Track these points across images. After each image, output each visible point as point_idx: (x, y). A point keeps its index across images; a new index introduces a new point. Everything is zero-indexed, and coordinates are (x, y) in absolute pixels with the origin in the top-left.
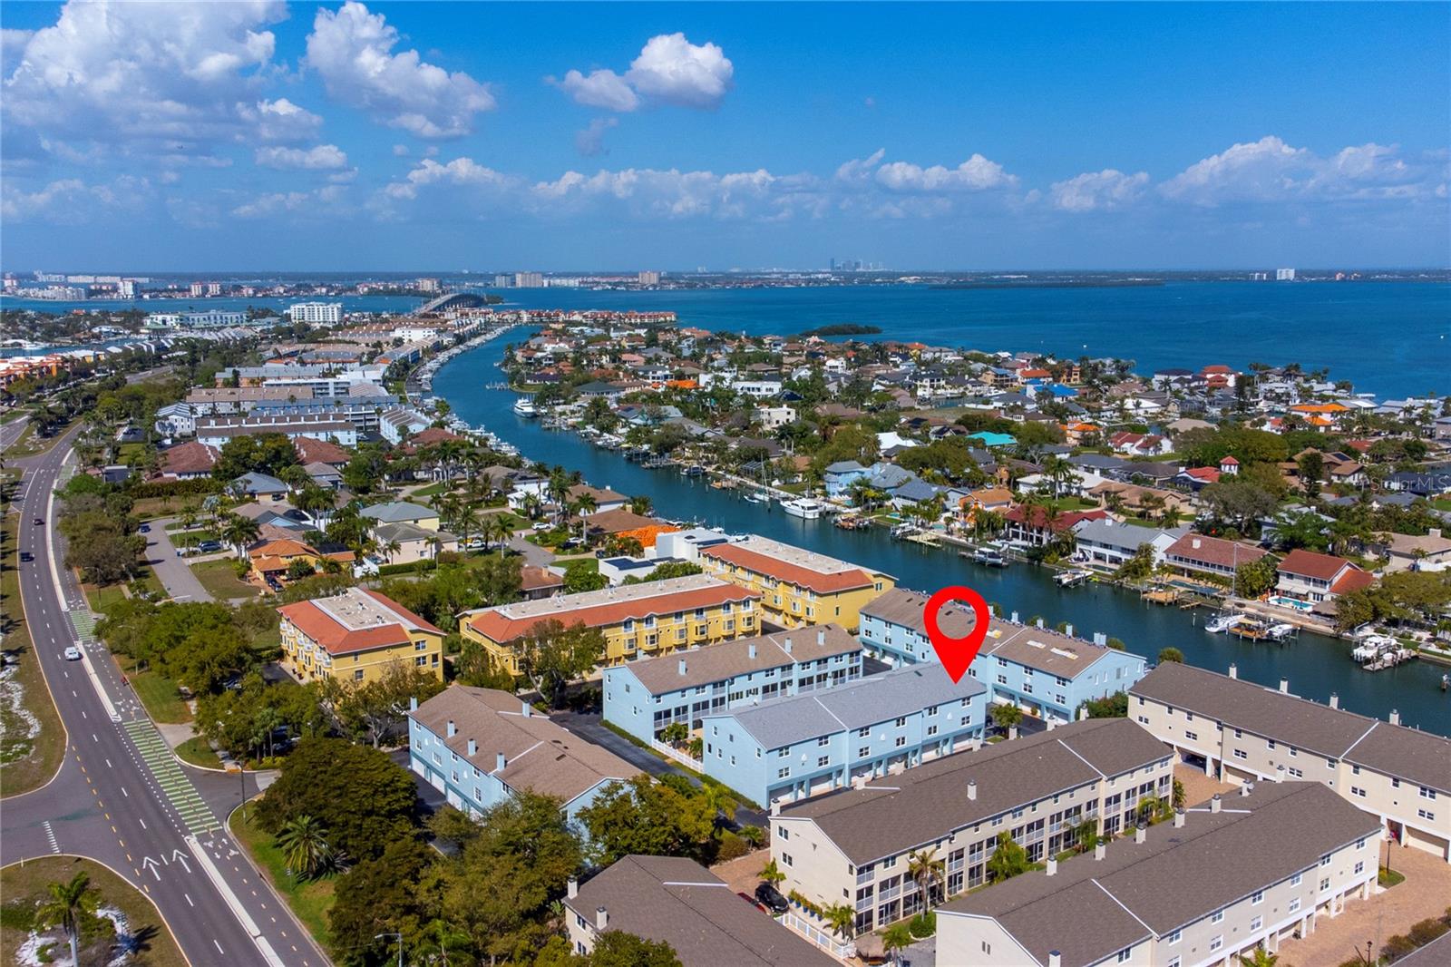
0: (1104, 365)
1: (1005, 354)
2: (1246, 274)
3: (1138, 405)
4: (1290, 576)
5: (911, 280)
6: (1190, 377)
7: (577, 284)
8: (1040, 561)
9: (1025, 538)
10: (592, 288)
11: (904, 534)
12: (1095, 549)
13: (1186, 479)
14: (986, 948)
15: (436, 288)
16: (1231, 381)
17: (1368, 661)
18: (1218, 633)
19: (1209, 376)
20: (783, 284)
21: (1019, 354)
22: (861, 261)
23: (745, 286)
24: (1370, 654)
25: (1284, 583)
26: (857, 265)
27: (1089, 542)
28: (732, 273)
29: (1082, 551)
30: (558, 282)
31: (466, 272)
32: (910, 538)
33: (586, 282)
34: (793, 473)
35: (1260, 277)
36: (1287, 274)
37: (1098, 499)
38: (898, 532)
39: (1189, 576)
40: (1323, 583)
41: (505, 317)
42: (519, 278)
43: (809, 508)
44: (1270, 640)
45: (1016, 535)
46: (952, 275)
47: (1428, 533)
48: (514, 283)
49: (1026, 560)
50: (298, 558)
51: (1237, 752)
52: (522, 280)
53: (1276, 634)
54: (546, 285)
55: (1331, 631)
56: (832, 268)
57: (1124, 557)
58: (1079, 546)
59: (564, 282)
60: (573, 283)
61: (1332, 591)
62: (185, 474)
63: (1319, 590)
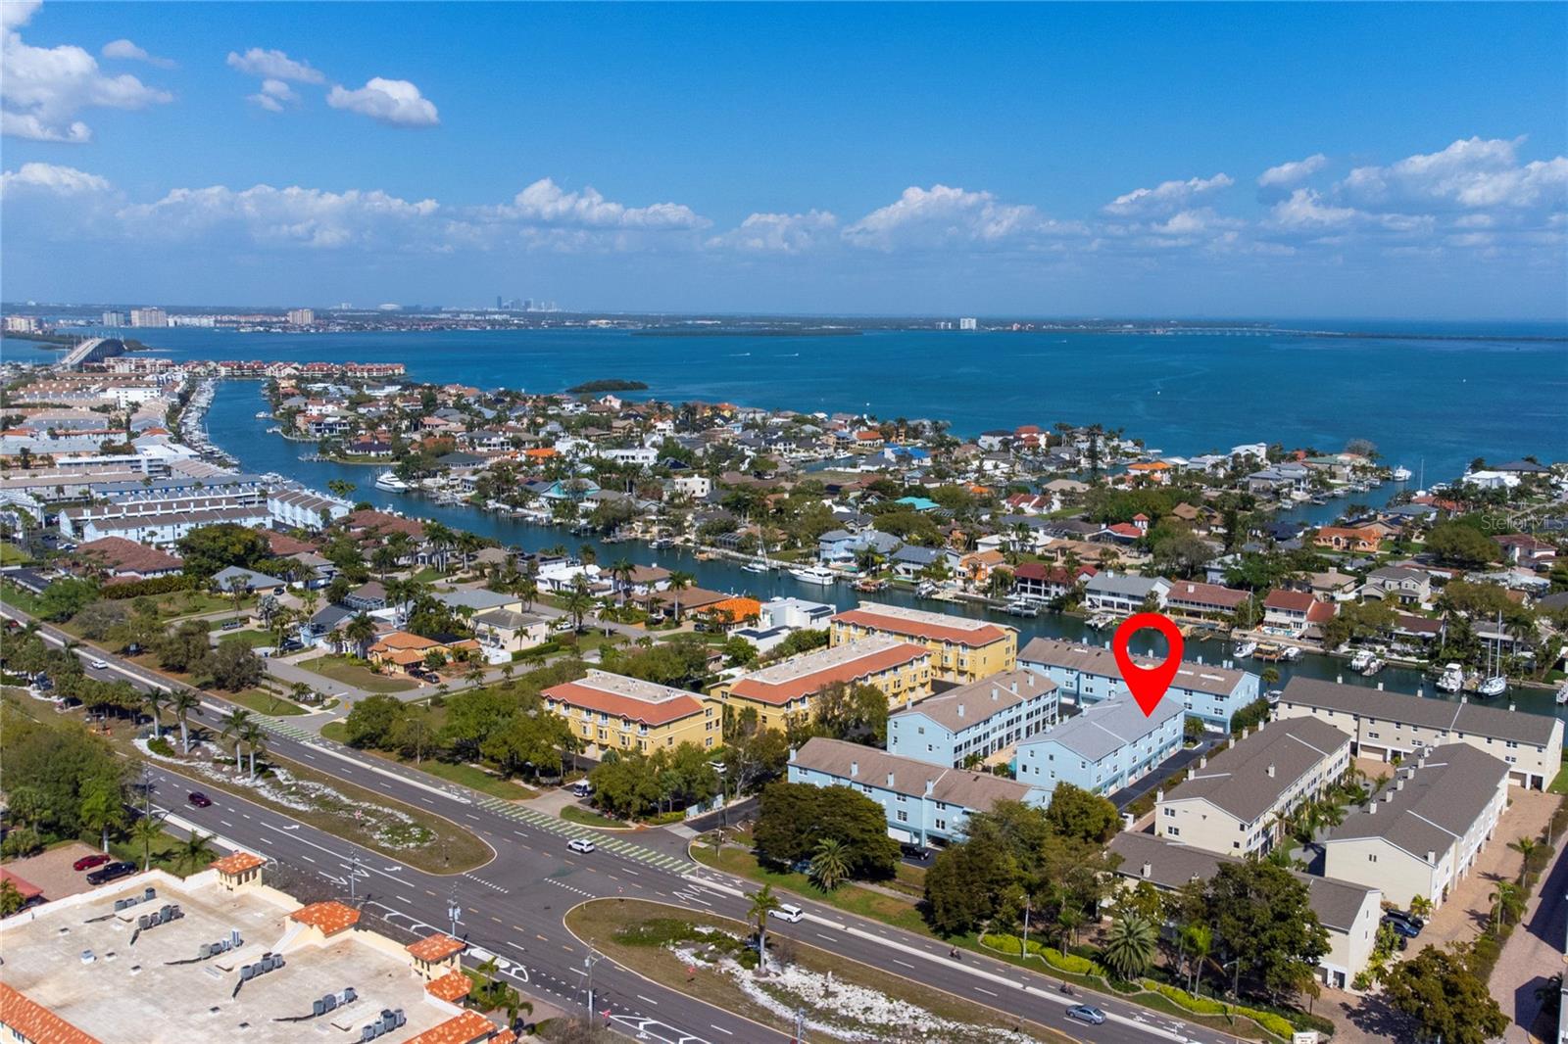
0: (924, 427)
1: (821, 415)
2: (932, 322)
3: (996, 467)
4: (1275, 610)
5: (603, 323)
6: (1012, 437)
7: (212, 324)
8: (1061, 610)
9: (1034, 591)
10: (238, 329)
11: (929, 593)
12: (1103, 597)
13: (1108, 534)
14: (1373, 858)
15: (33, 328)
16: (1042, 440)
17: (1363, 669)
18: (1244, 657)
19: (1024, 436)
20: (465, 326)
21: (835, 415)
22: (532, 299)
23: (422, 329)
24: (1363, 664)
25: (1270, 616)
26: (528, 304)
27: (1098, 592)
28: (384, 312)
29: (1090, 600)
30: (187, 320)
31: (33, 304)
32: (933, 597)
33: (221, 322)
34: (774, 542)
35: (946, 326)
36: (969, 324)
37: (1054, 555)
38: (923, 593)
39: (1188, 615)
40: (1300, 614)
41: (197, 370)
42: (135, 316)
43: (826, 575)
44: (1286, 660)
45: (1024, 590)
46: (644, 319)
47: (1327, 571)
48: (129, 321)
49: (1047, 610)
50: (433, 649)
51: (1371, 734)
52: (140, 318)
53: (1291, 655)
54: (171, 324)
55: (1322, 650)
56: (500, 307)
57: (1131, 603)
58: (1088, 596)
59: (195, 321)
60: (207, 322)
61: (1309, 619)
62: (150, 572)
63: (1298, 620)
